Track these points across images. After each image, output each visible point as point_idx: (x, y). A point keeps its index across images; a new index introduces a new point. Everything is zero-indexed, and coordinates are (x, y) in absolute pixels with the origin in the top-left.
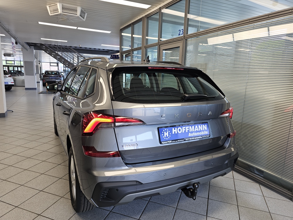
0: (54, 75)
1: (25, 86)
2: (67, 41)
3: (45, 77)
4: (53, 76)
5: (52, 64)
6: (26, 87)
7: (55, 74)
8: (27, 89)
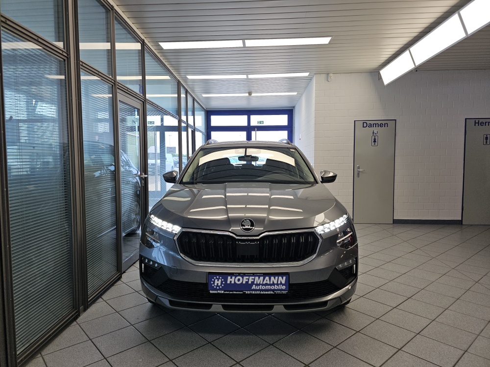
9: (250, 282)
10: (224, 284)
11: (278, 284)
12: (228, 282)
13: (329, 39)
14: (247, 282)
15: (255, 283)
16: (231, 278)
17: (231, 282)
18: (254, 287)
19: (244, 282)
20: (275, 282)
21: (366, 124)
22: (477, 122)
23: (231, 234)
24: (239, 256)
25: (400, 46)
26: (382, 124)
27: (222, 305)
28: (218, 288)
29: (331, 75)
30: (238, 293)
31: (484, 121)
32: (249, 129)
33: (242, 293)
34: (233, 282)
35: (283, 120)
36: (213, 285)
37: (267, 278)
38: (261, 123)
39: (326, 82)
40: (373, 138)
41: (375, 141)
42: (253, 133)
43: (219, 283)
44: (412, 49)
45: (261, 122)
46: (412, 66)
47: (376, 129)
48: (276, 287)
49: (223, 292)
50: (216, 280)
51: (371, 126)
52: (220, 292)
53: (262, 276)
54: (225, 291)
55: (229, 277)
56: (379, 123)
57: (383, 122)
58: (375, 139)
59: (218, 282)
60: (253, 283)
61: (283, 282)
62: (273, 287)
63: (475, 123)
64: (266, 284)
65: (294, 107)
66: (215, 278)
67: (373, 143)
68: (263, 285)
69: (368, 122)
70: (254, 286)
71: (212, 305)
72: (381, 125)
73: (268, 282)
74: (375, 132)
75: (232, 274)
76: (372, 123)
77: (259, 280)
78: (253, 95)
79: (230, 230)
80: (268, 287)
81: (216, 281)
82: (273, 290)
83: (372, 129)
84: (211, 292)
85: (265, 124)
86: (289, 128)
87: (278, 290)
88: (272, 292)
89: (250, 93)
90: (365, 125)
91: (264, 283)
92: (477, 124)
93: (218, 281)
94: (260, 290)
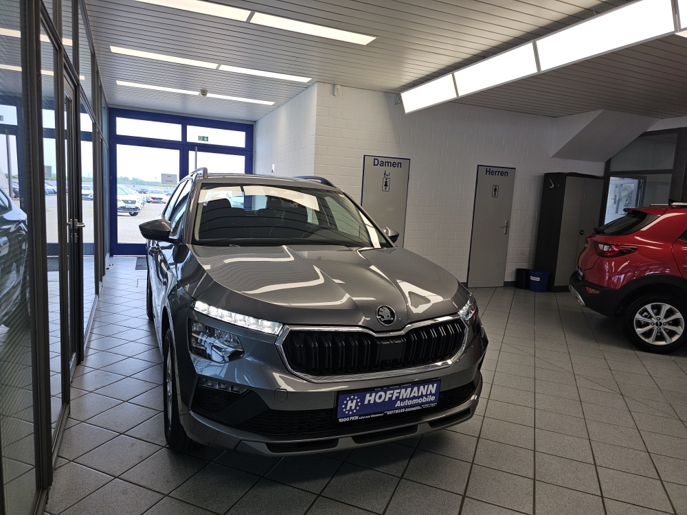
9: (394, 398)
10: (359, 406)
11: (426, 396)
12: (366, 402)
13: (371, 39)
14: (390, 398)
15: (401, 397)
16: (371, 396)
17: (369, 401)
18: (398, 404)
19: (387, 400)
20: (424, 393)
21: (379, 162)
22: (488, 170)
23: (367, 331)
24: (378, 362)
25: (441, 67)
26: (395, 163)
27: (352, 437)
28: (351, 413)
29: (339, 87)
30: (378, 415)
31: (495, 169)
32: (184, 147)
33: (382, 415)
34: (372, 402)
35: (237, 139)
36: (344, 410)
37: (416, 389)
38: (204, 140)
39: (332, 96)
40: (385, 180)
41: (386, 185)
42: (191, 154)
43: (353, 405)
44: (458, 74)
45: (204, 137)
46: (453, 96)
47: (389, 169)
48: (424, 400)
49: (357, 418)
50: (350, 402)
51: (382, 164)
52: (353, 418)
53: (409, 387)
54: (360, 416)
55: (368, 395)
56: (392, 161)
57: (397, 161)
58: (386, 182)
59: (351, 405)
60: (397, 398)
61: (433, 392)
62: (420, 401)
63: (487, 171)
64: (414, 398)
65: (255, 122)
66: (348, 399)
67: (384, 187)
68: (409, 399)
69: (380, 159)
70: (399, 402)
71: (338, 439)
72: (394, 165)
73: (416, 395)
74: (387, 173)
75: (371, 390)
76: (384, 160)
77: (405, 393)
78: (209, 95)
79: (360, 324)
80: (416, 401)
81: (349, 404)
82: (420, 405)
83: (384, 168)
84: (340, 420)
85: (211, 142)
86: (248, 152)
87: (426, 403)
88: (419, 408)
89: (204, 92)
90: (376, 163)
91: (411, 396)
92: (488, 173)
93: (352, 402)
94: (405, 407)
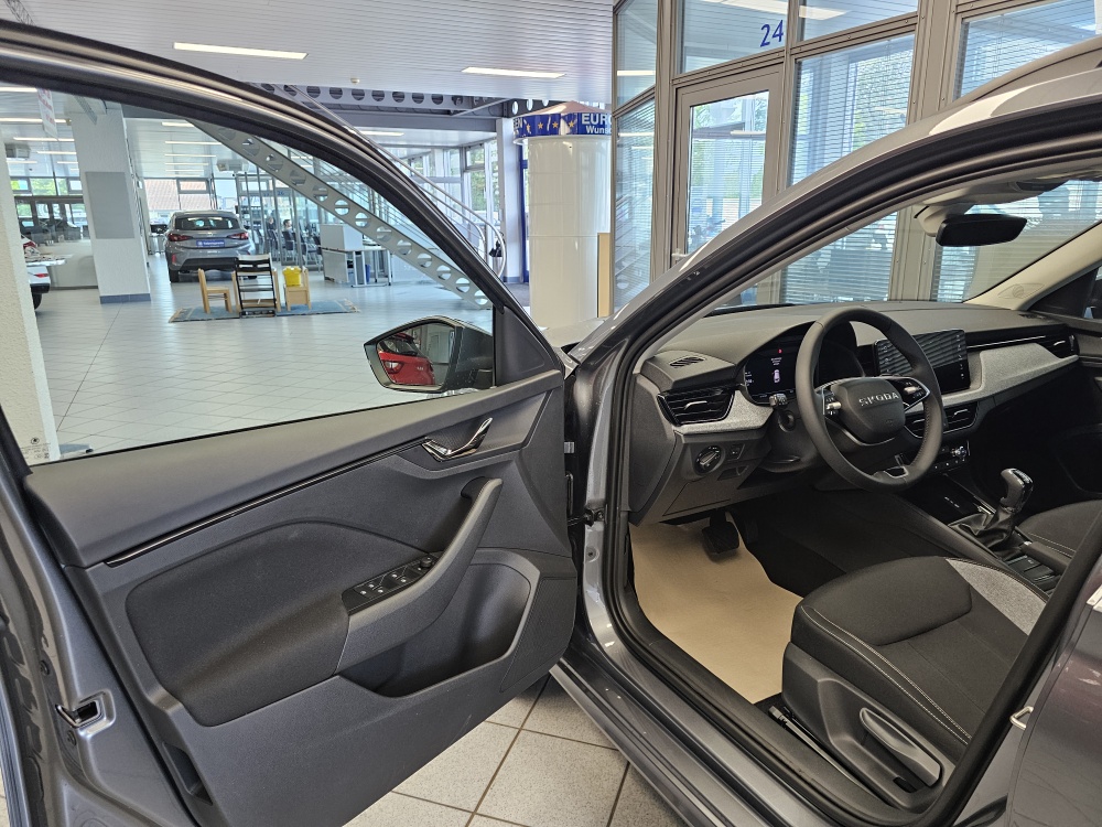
0: (215, 232)
1: (96, 287)
2: (301, 56)
3: (179, 240)
4: (210, 233)
5: (185, 186)
6: (104, 291)
7: (221, 226)
8: (106, 300)
